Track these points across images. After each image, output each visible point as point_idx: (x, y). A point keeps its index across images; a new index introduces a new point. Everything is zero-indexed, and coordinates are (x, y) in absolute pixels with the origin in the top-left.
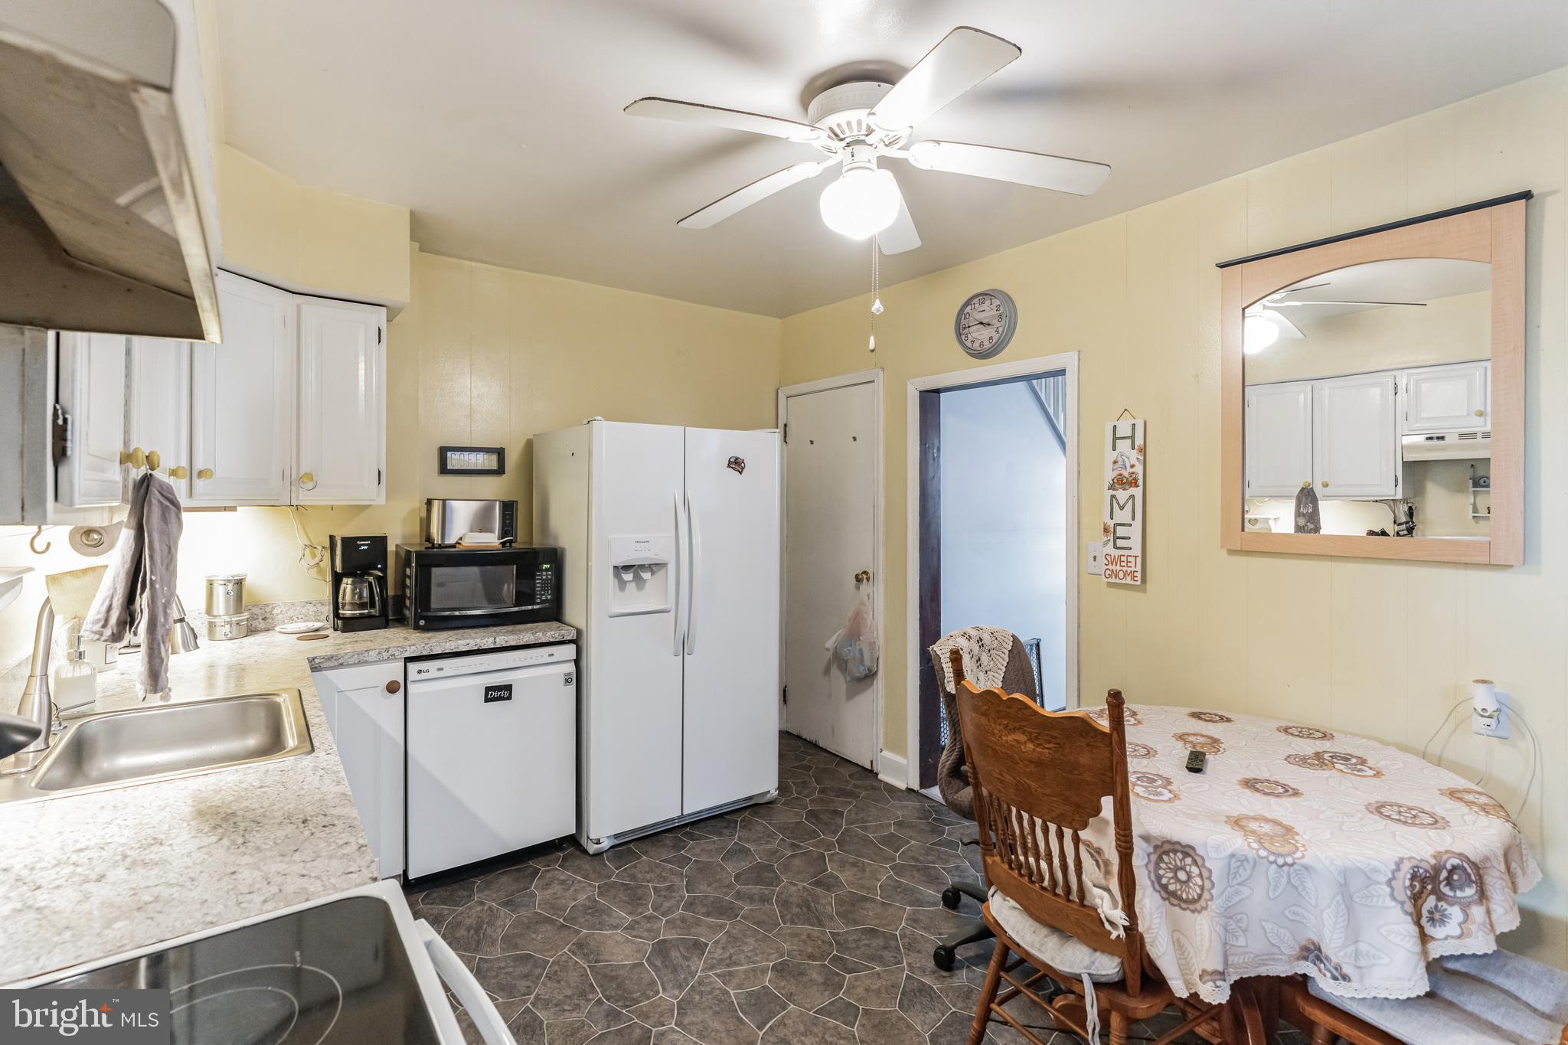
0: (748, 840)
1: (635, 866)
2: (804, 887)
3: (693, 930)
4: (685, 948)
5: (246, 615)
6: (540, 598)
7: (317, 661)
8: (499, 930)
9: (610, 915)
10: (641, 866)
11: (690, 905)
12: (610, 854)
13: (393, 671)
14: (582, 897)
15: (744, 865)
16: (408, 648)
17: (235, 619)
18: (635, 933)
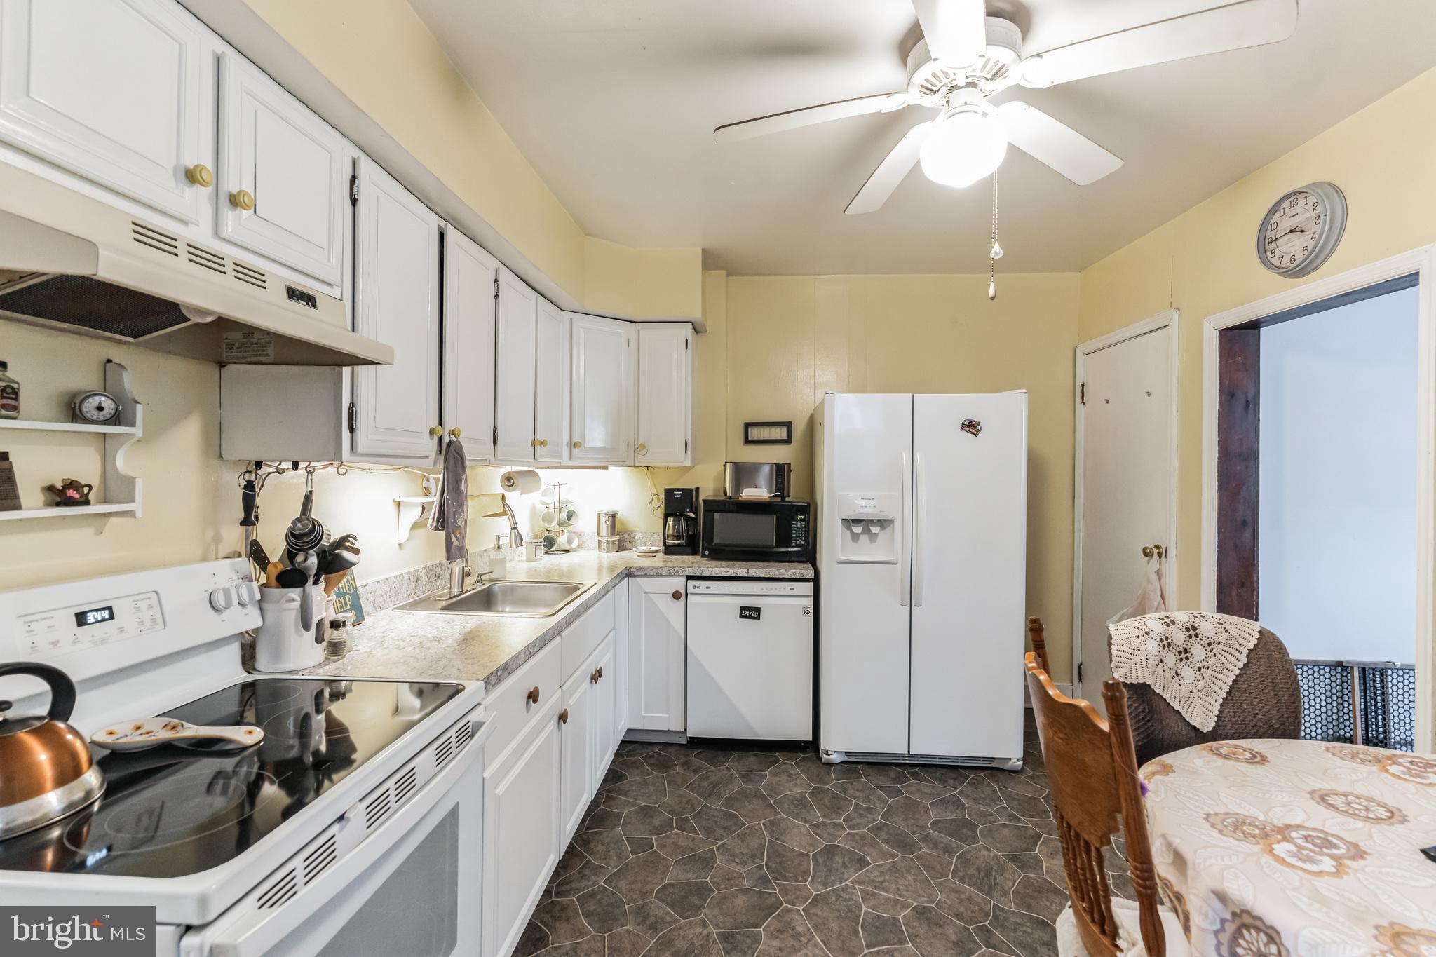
0: (967, 796)
1: (852, 783)
2: (996, 856)
3: (866, 848)
4: (850, 858)
5: (617, 538)
6: (796, 543)
7: (632, 570)
8: (728, 791)
9: (808, 811)
10: (856, 784)
11: (877, 829)
12: (839, 767)
13: (678, 583)
14: (797, 791)
15: (949, 815)
16: (687, 569)
17: (611, 539)
18: (818, 831)
